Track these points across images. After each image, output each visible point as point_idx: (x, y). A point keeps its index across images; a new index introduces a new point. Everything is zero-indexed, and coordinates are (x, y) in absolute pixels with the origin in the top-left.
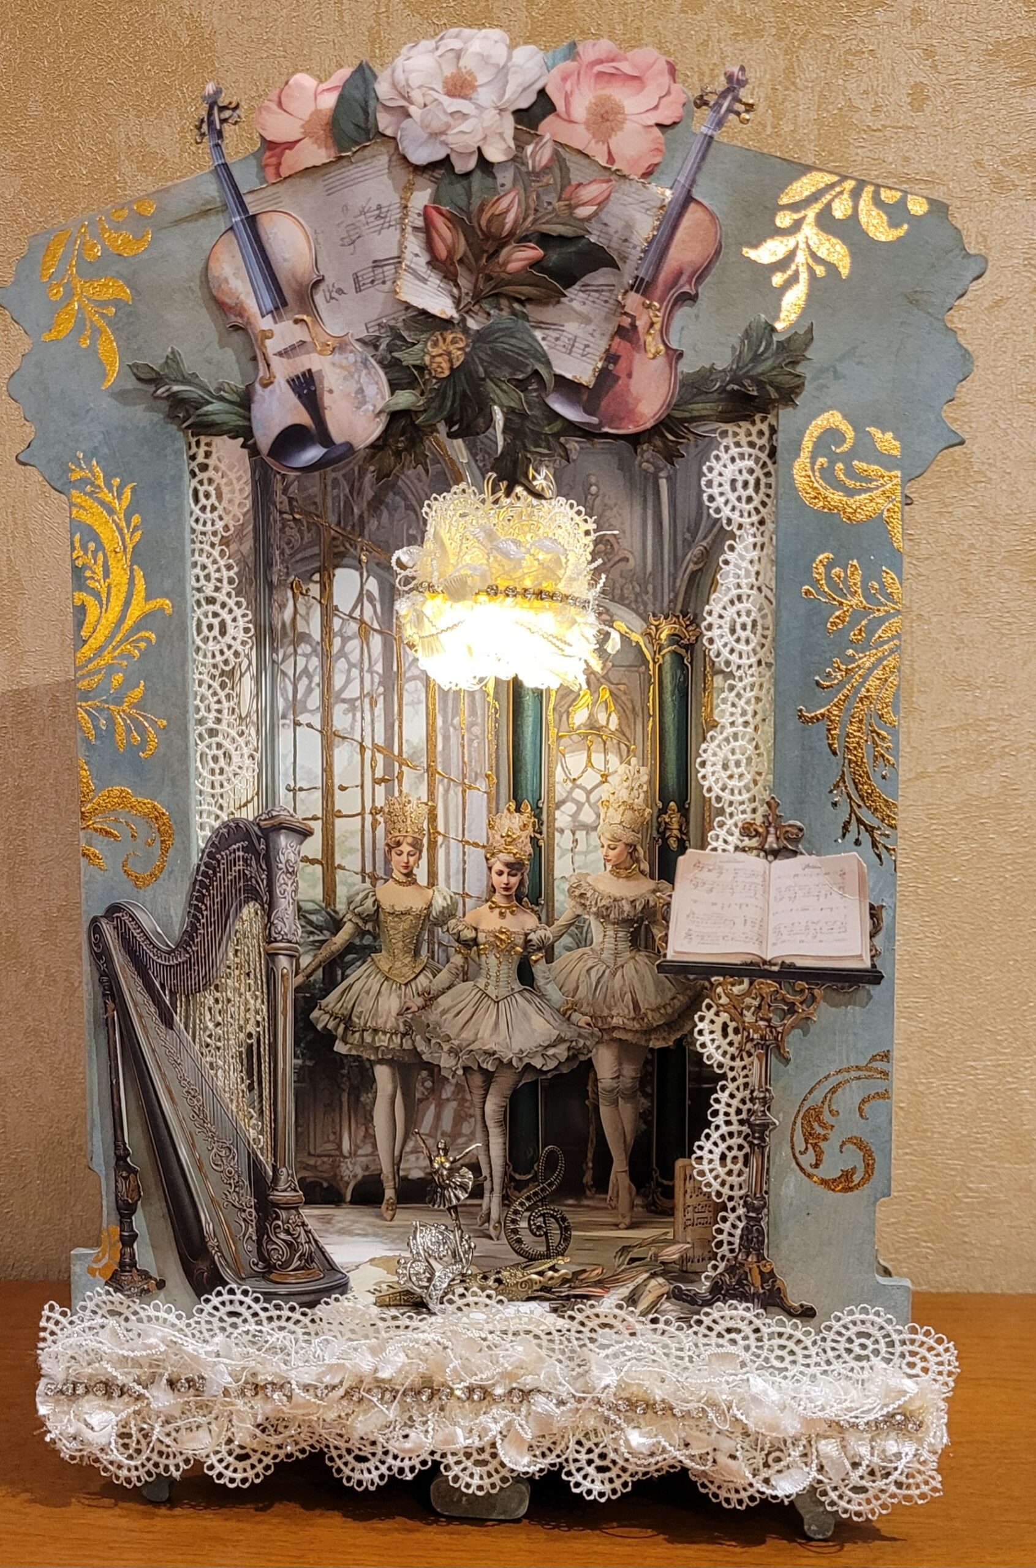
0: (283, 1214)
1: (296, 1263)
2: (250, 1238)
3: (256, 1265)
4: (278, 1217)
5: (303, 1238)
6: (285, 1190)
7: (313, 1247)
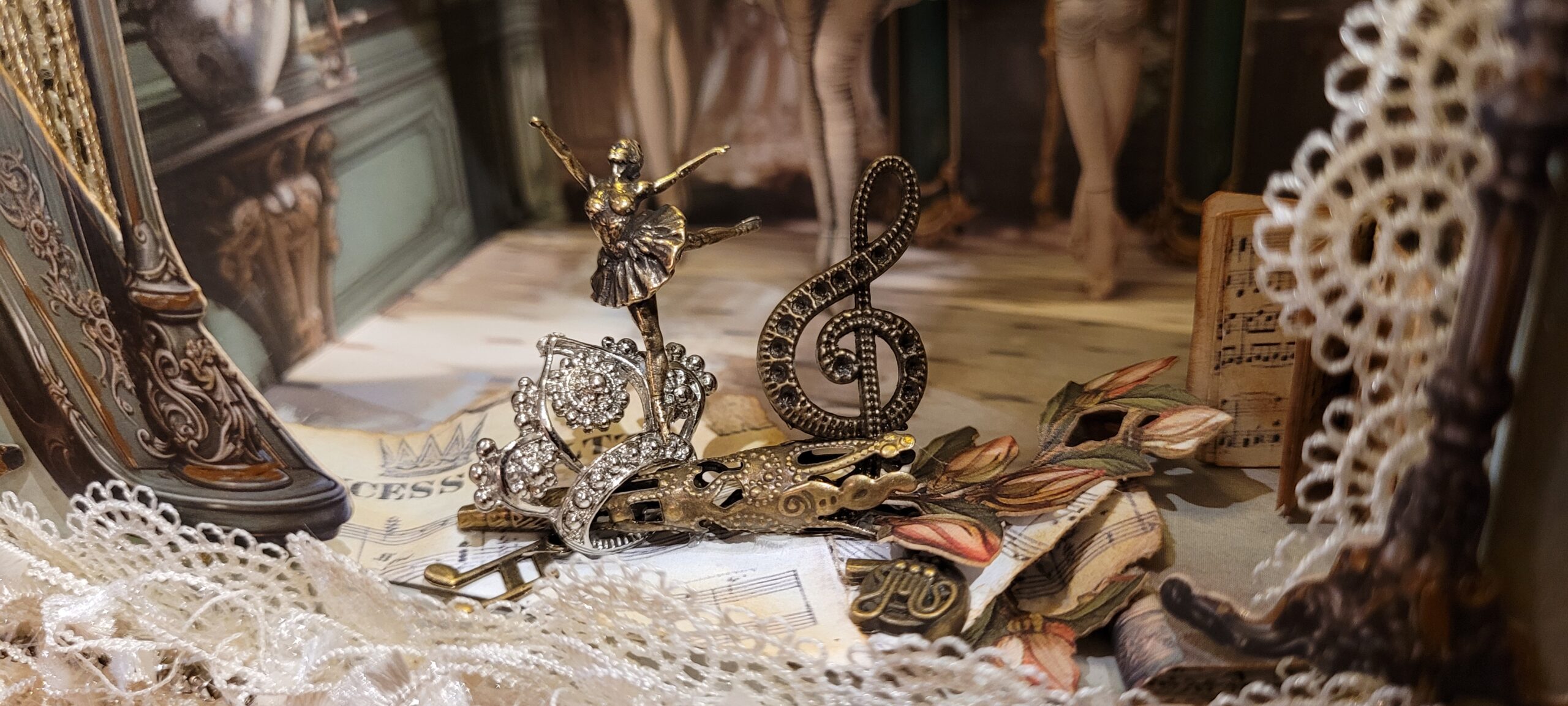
0: (169, 334)
1: (225, 449)
2: (120, 384)
3: (150, 442)
4: (160, 343)
5: (224, 394)
6: (157, 280)
7: (252, 416)
